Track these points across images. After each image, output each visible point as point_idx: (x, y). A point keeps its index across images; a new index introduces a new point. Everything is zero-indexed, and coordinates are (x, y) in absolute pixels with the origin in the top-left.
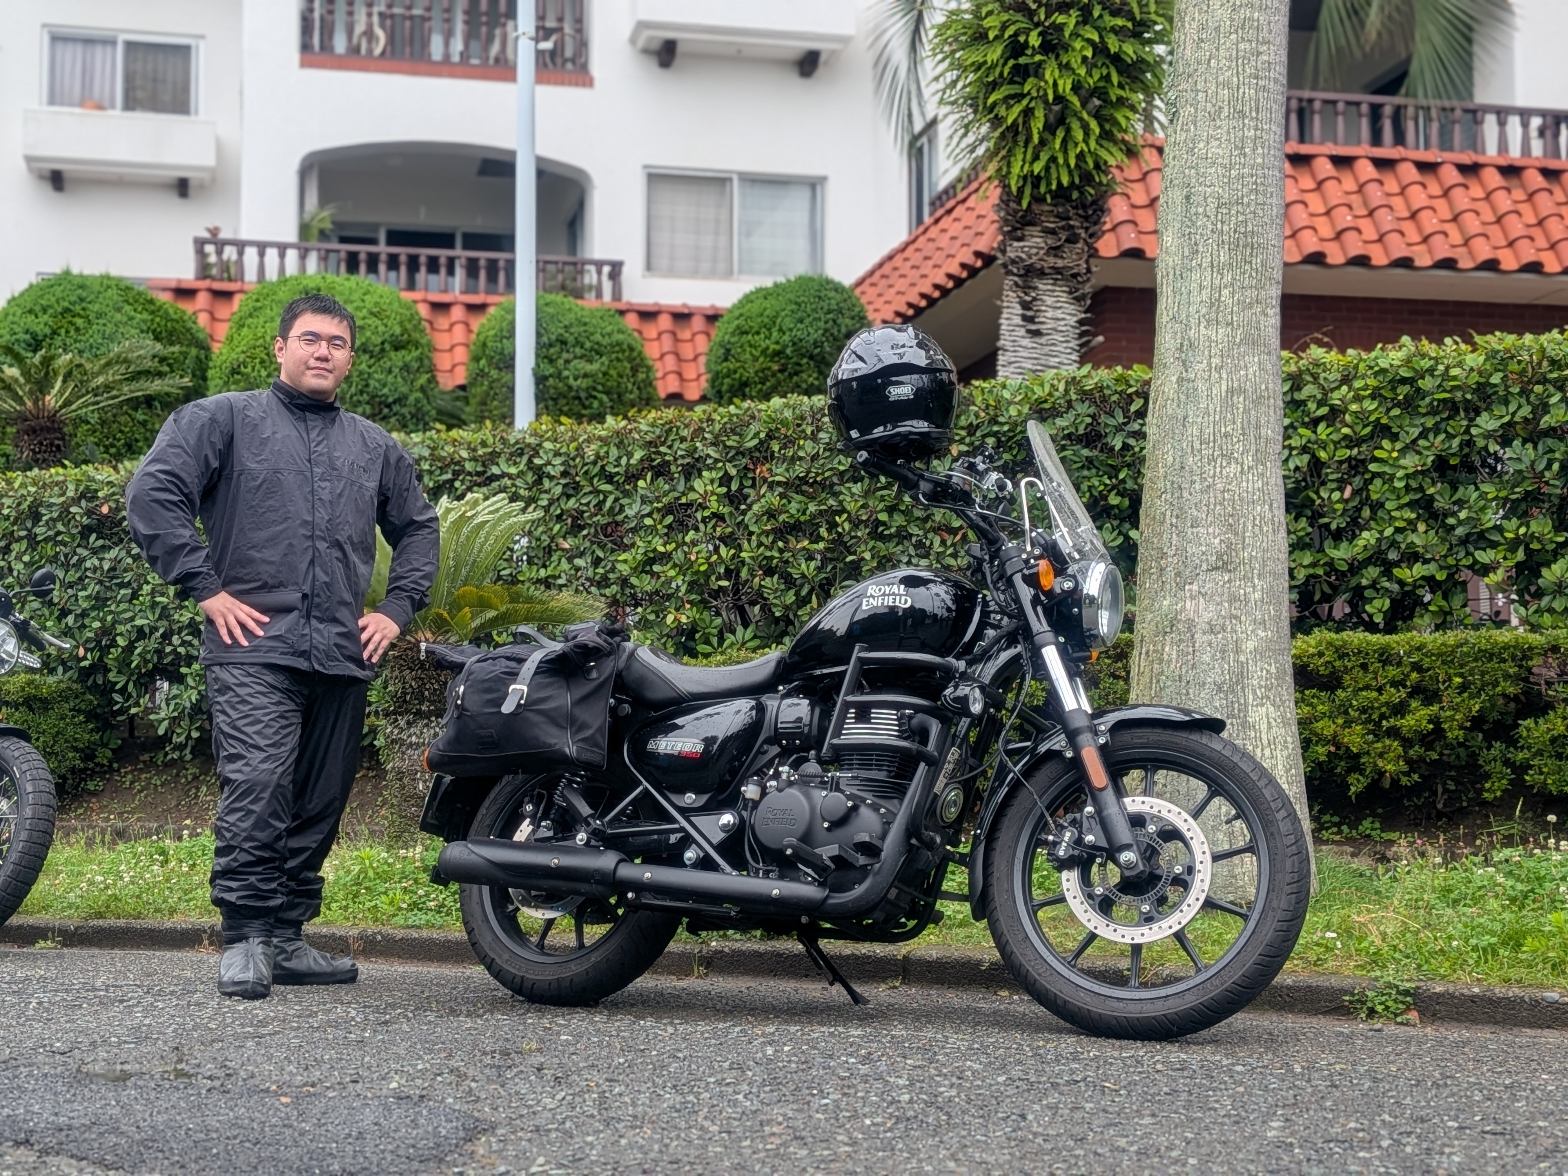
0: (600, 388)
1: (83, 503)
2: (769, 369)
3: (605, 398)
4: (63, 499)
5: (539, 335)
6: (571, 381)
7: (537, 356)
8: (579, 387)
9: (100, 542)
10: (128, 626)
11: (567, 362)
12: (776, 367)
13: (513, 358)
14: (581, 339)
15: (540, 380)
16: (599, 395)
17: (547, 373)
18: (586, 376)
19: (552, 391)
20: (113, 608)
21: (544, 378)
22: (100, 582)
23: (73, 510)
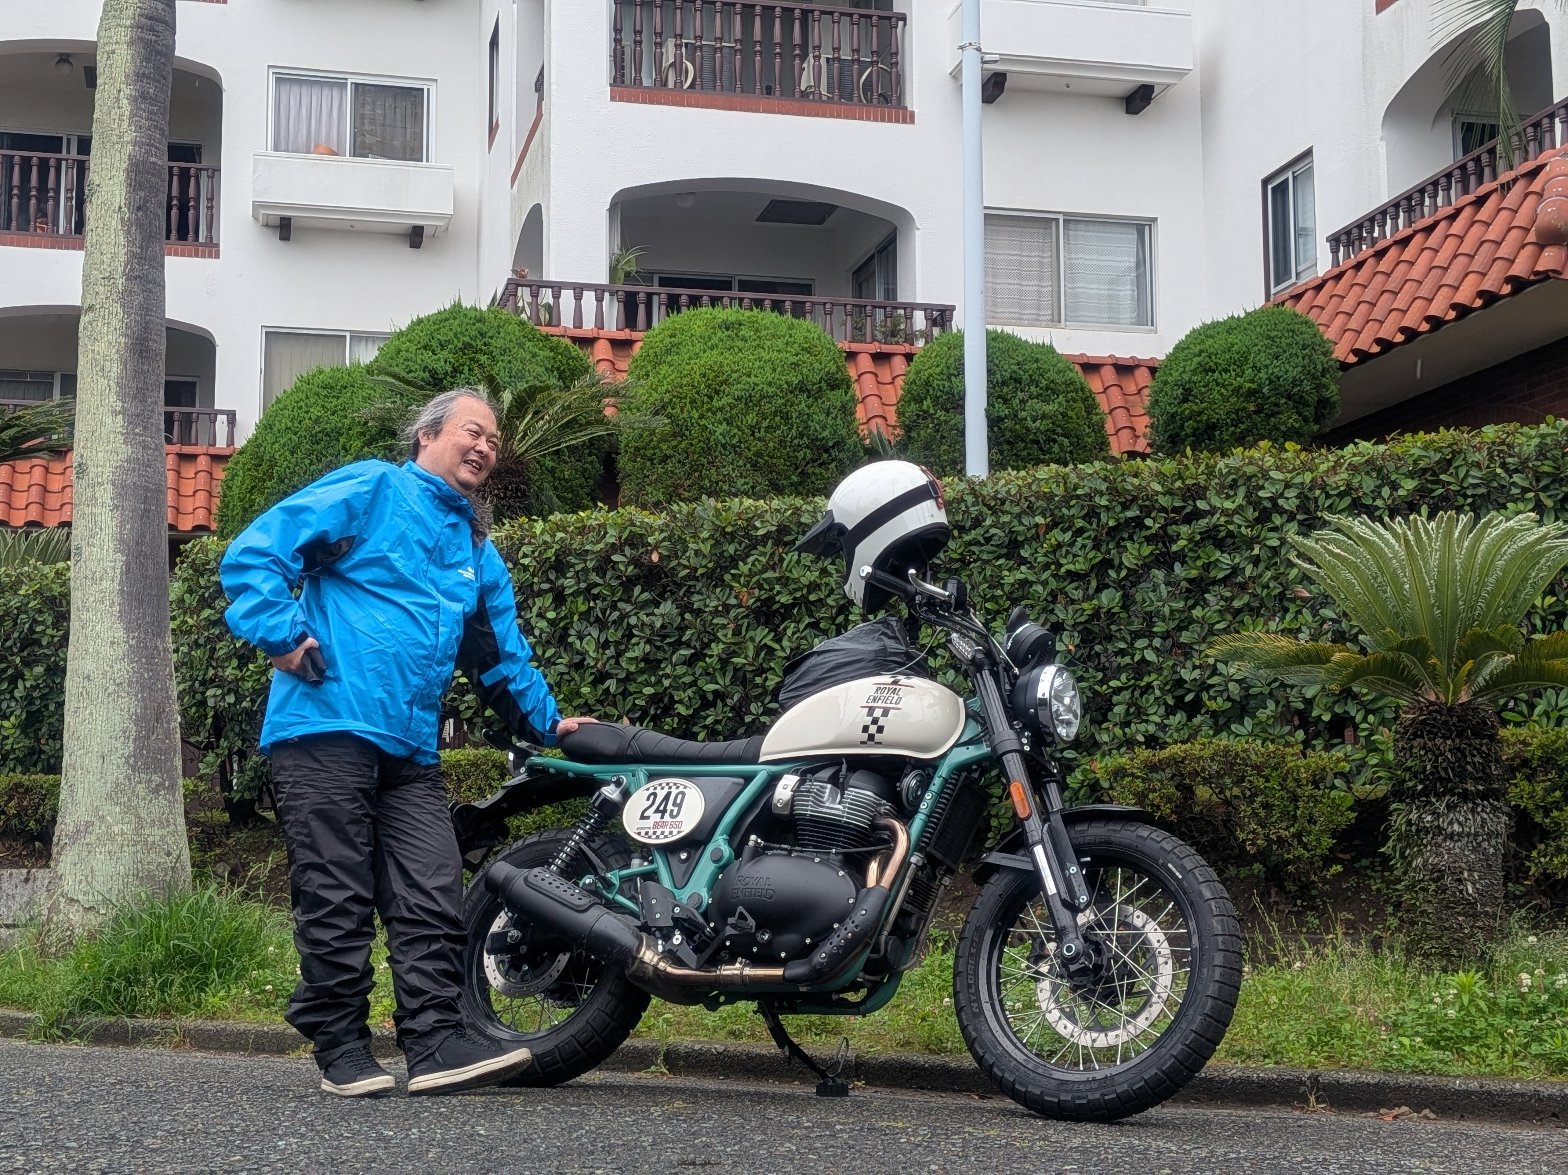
0: (1059, 430)
1: (627, 550)
2: (1245, 408)
3: (1066, 442)
4: (601, 546)
5: (990, 372)
6: (1029, 422)
7: (989, 395)
8: (1038, 429)
9: (646, 596)
10: (689, 692)
11: (1023, 402)
12: (1252, 408)
13: (962, 398)
14: (1035, 377)
15: (994, 422)
16: (1060, 439)
17: (1002, 414)
18: (1044, 417)
19: (1008, 434)
20: (668, 670)
21: (1001, 419)
22: (649, 641)
23: (616, 558)
